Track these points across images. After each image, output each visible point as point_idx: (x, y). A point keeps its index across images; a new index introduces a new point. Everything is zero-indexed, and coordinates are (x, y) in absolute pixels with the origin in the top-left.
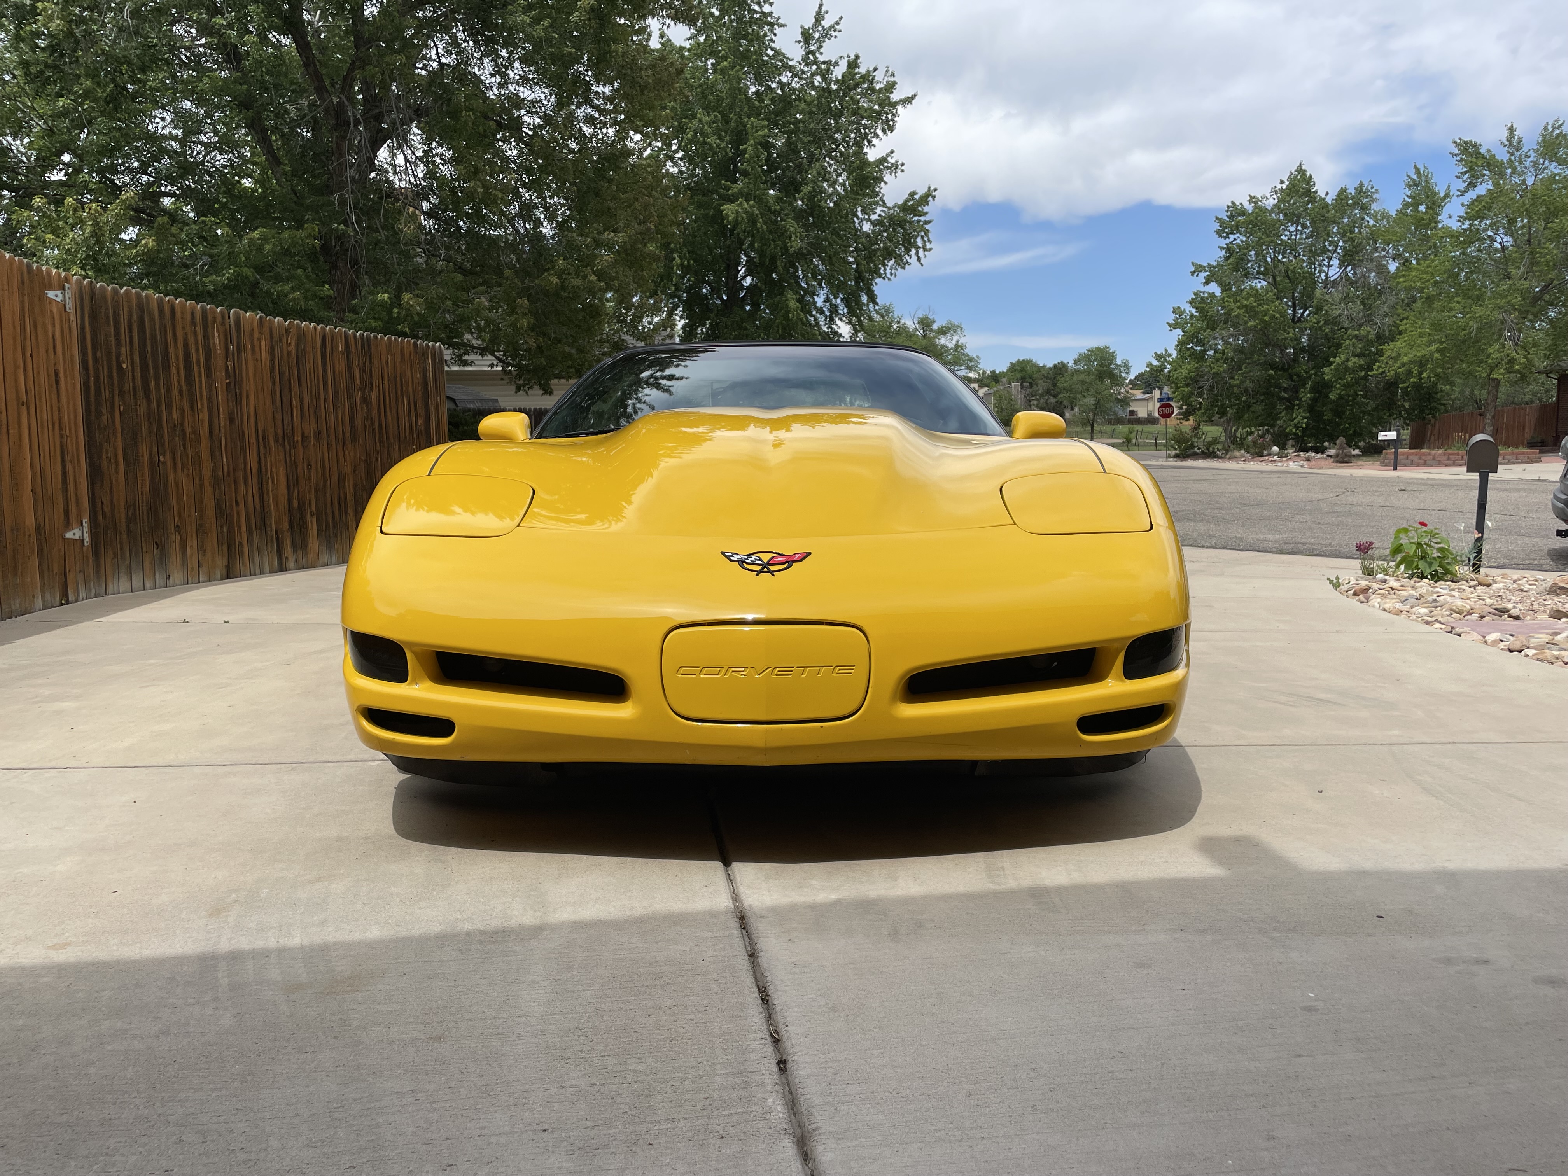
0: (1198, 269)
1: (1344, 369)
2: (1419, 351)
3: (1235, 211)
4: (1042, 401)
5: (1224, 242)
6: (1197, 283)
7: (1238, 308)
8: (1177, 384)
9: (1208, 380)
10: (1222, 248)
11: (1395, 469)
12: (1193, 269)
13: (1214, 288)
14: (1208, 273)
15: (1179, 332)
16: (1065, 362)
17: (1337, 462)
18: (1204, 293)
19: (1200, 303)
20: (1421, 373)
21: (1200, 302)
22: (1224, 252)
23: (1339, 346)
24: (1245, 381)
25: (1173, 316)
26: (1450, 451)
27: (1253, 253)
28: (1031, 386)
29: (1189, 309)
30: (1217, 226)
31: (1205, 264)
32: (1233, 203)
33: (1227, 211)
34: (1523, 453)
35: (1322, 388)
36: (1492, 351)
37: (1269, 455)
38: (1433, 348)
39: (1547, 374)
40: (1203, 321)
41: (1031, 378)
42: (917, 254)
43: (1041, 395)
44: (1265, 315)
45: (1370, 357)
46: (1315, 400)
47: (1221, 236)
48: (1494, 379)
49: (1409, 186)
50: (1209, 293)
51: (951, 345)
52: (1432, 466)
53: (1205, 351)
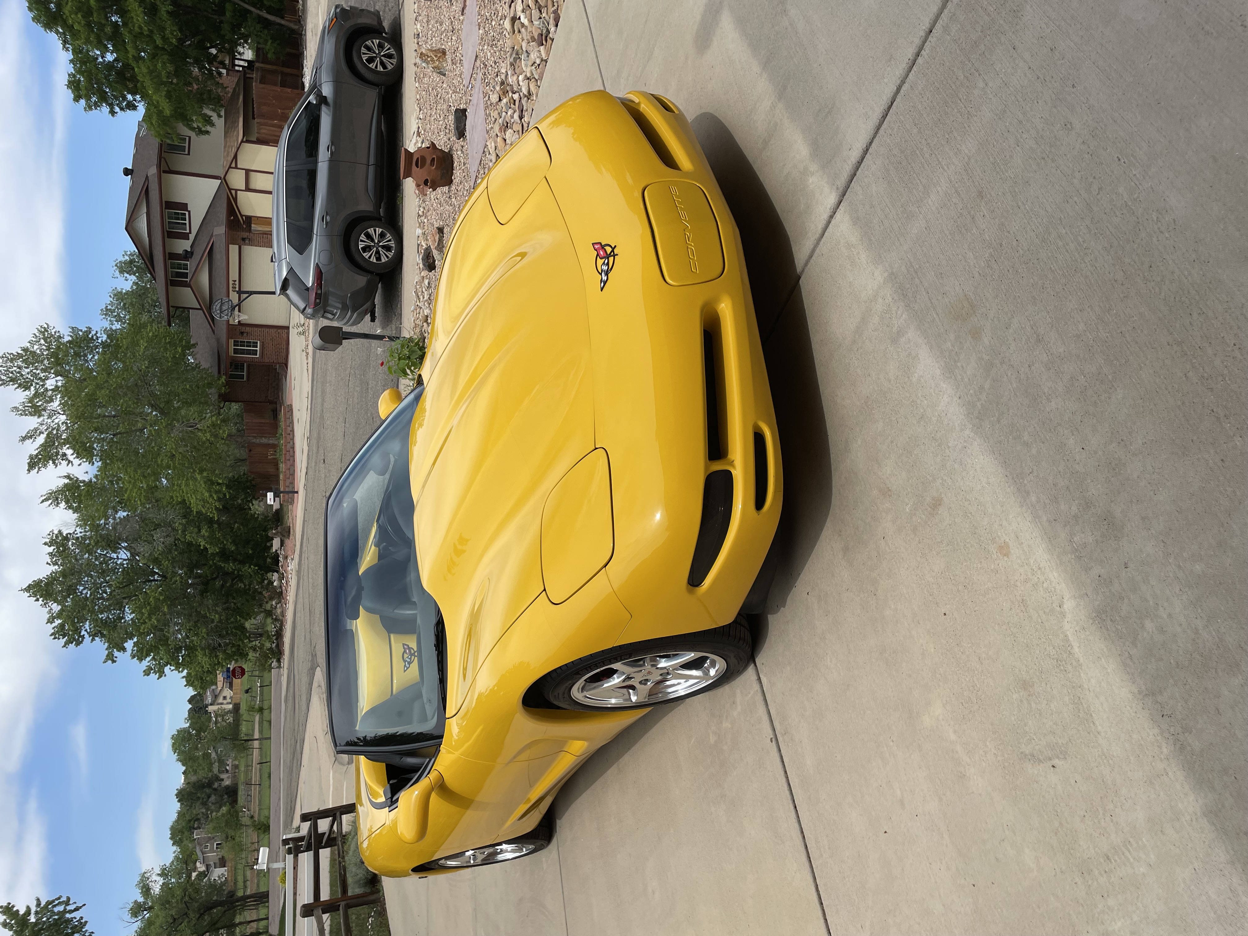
0: (110, 658)
1: (212, 539)
2: (201, 485)
3: (59, 632)
4: (213, 807)
5: (88, 639)
6: (124, 658)
7: (150, 620)
8: (215, 665)
9: (213, 640)
10: (93, 640)
11: (297, 492)
12: (110, 662)
13: (129, 645)
14: (115, 650)
15: (167, 669)
16: (176, 792)
17: (289, 536)
18: (133, 650)
19: (142, 653)
20: (219, 484)
21: (140, 654)
22: (96, 638)
23: (190, 544)
24: (216, 610)
25: (152, 675)
26: (283, 459)
27: (100, 616)
28: (198, 820)
29: (146, 662)
30: (72, 646)
31: (107, 652)
32: (51, 635)
33: (59, 639)
34: (285, 414)
35: (224, 555)
36: (204, 439)
37: (281, 587)
38: (198, 477)
39: (221, 408)
40: (159, 649)
41: (190, 821)
42: (71, 912)
43: (207, 809)
44: (159, 599)
45: (201, 520)
46: (235, 560)
47: (81, 642)
48: (227, 437)
49: (58, 503)
50: (134, 647)
51: (161, 881)
52: (294, 470)
53: (186, 646)
